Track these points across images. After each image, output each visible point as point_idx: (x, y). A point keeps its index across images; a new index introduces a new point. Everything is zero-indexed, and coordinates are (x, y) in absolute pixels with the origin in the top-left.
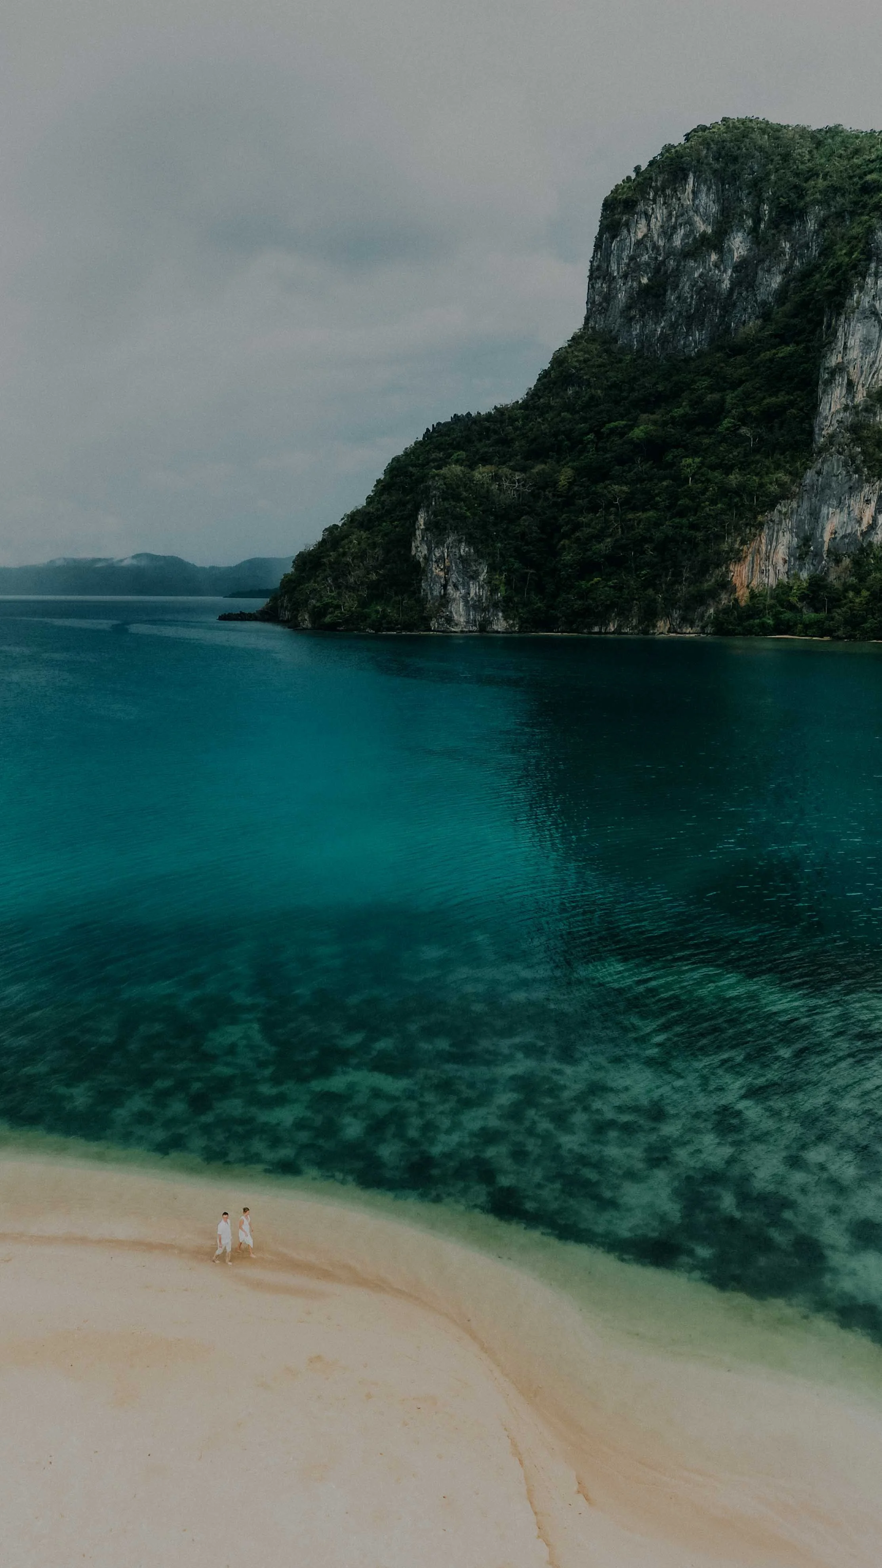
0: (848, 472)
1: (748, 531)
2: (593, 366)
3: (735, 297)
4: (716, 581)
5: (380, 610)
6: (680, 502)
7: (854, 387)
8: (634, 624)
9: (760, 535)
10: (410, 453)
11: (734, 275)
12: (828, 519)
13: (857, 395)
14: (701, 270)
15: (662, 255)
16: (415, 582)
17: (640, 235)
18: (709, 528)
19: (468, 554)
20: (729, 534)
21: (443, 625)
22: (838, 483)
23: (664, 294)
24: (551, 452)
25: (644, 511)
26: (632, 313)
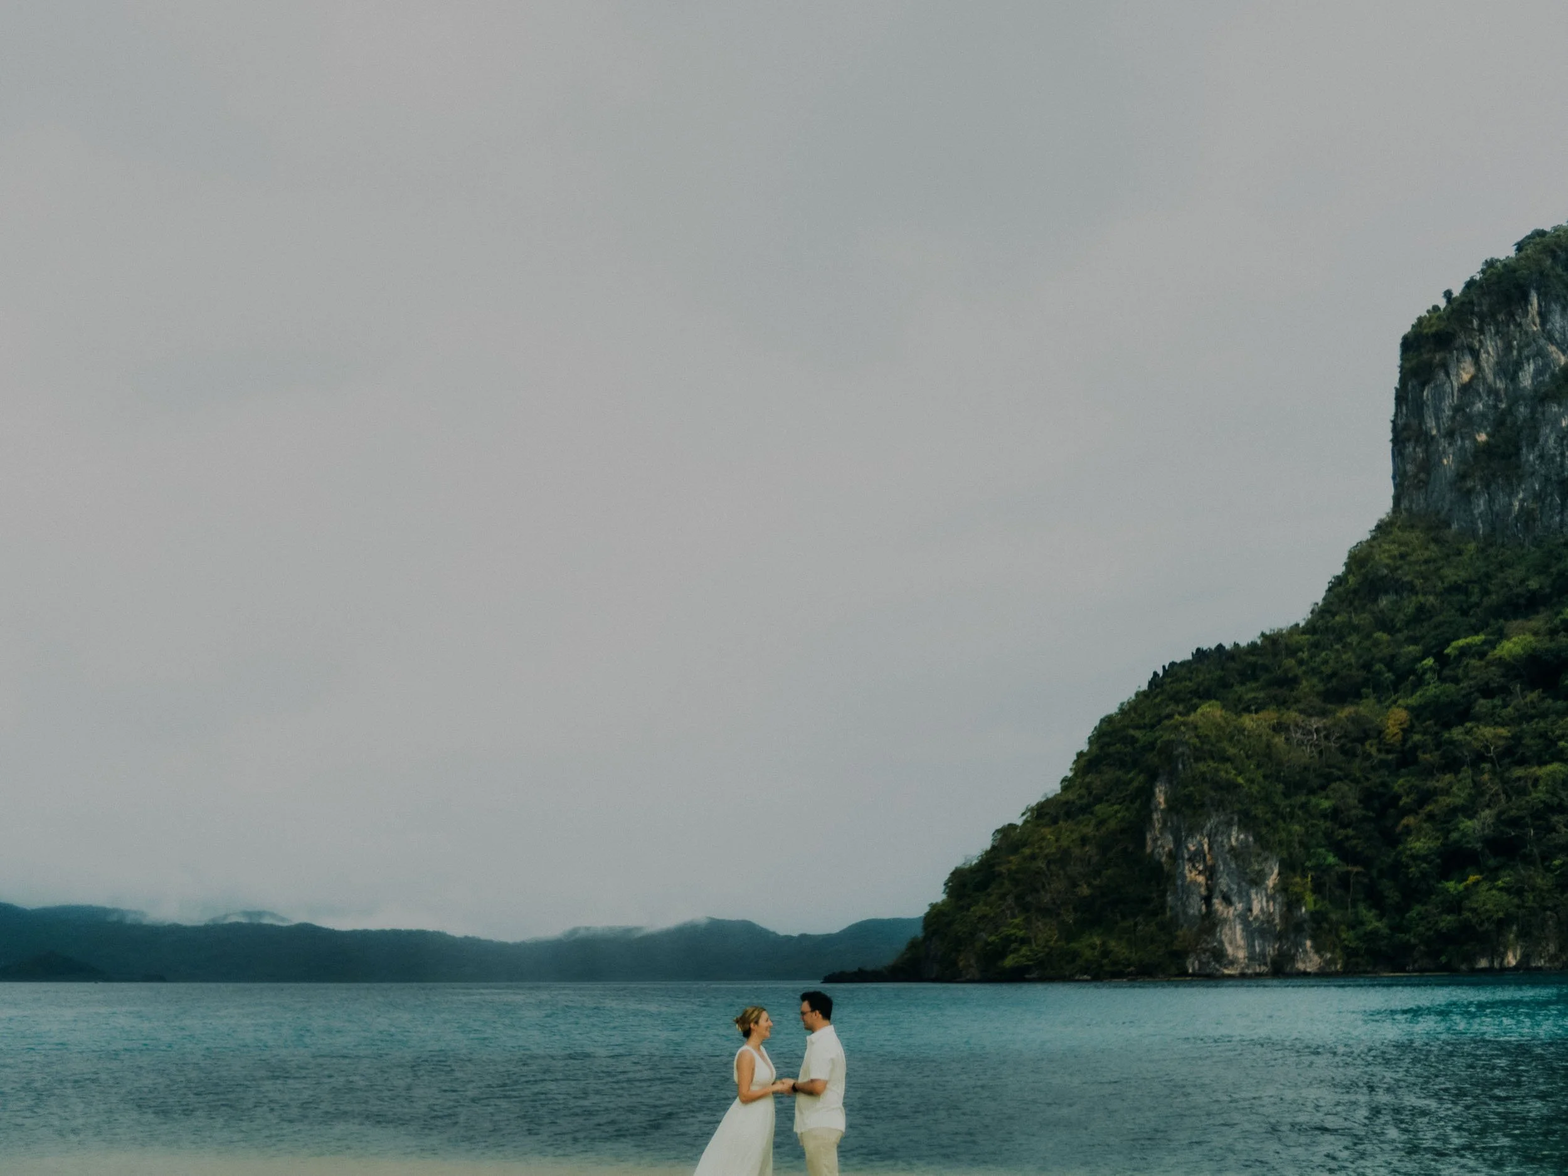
2: (1416, 562)
5: (1098, 942)
10: (1129, 710)
15: (1505, 401)
16: (1155, 896)
17: (1466, 377)
19: (1245, 845)
23: (1518, 454)
24: (1364, 690)
25: (1542, 763)
26: (1469, 484)
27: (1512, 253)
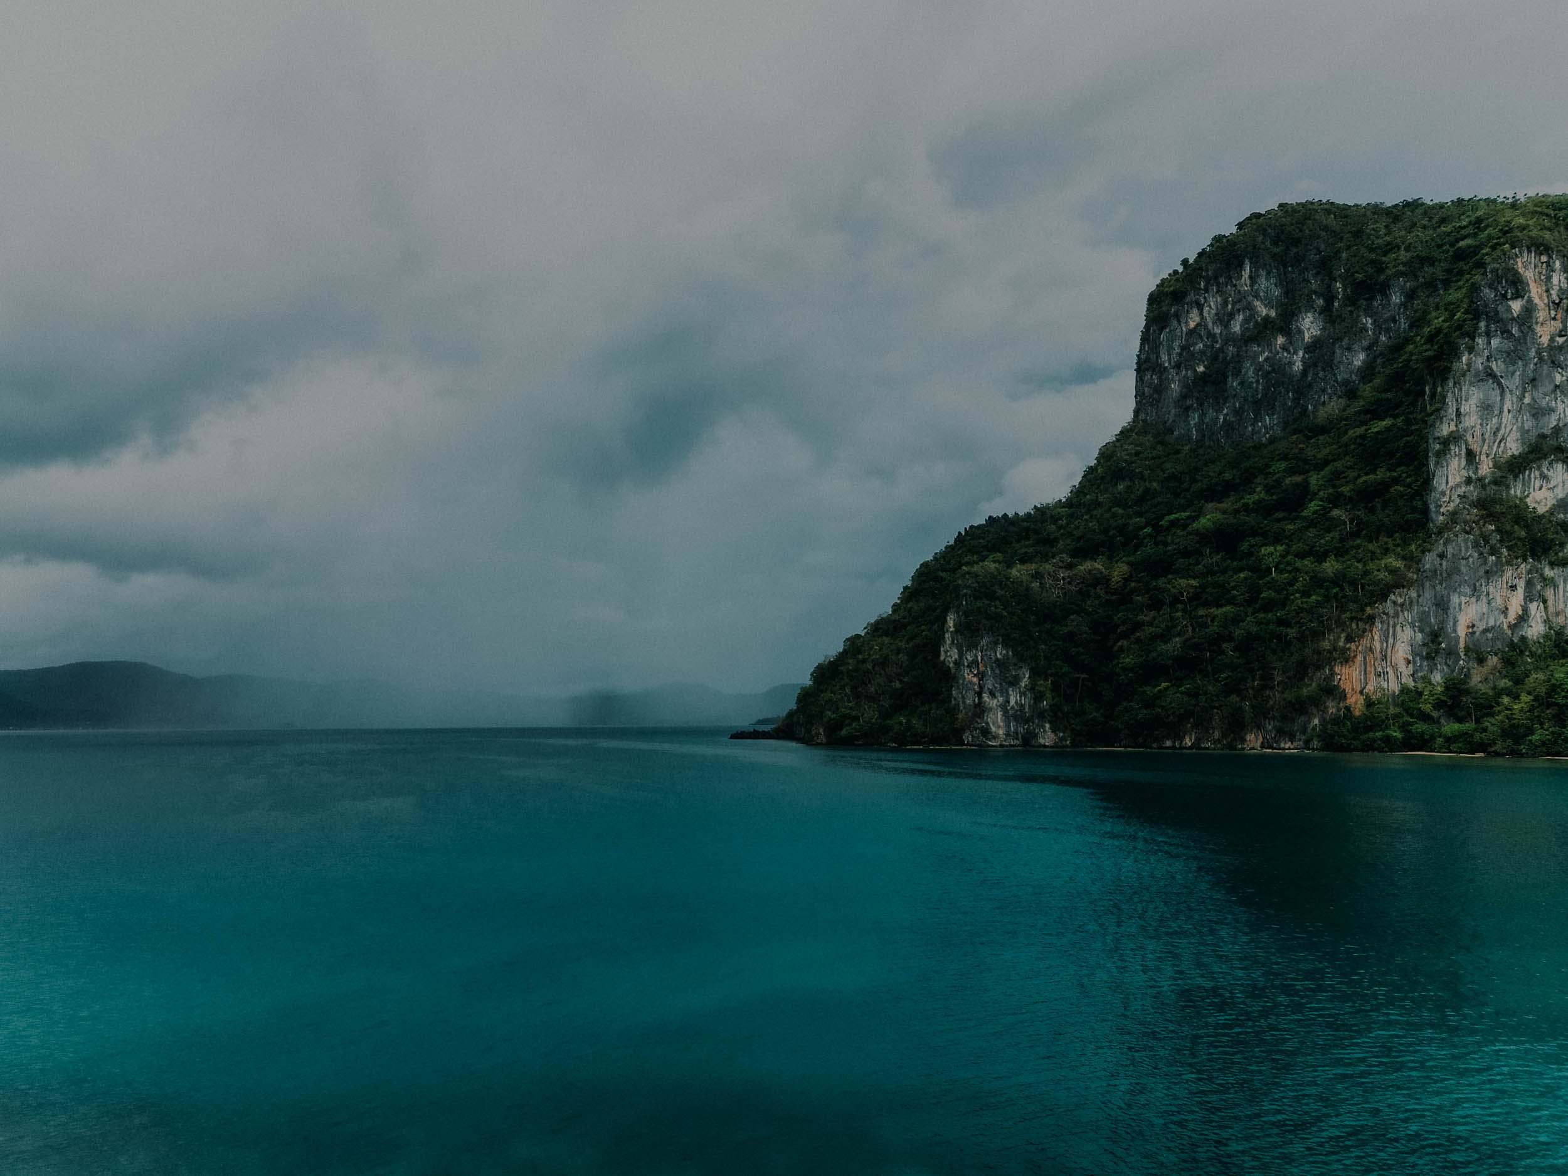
0: (1481, 554)
1: (1354, 626)
2: (1146, 459)
3: (1310, 378)
4: (1319, 685)
5: (904, 721)
6: (1262, 596)
7: (1475, 457)
8: (1216, 738)
9: (1371, 631)
10: (940, 558)
11: (1307, 356)
12: (1460, 609)
13: (1481, 466)
14: (1267, 354)
15: (1220, 341)
16: (944, 690)
17: (1192, 325)
18: (1303, 623)
19: (1006, 657)
20: (1330, 630)
21: (978, 738)
22: (1469, 566)
23: (1225, 381)
24: (1101, 549)
25: (1219, 606)
26: (1189, 402)
27: (1234, 230)
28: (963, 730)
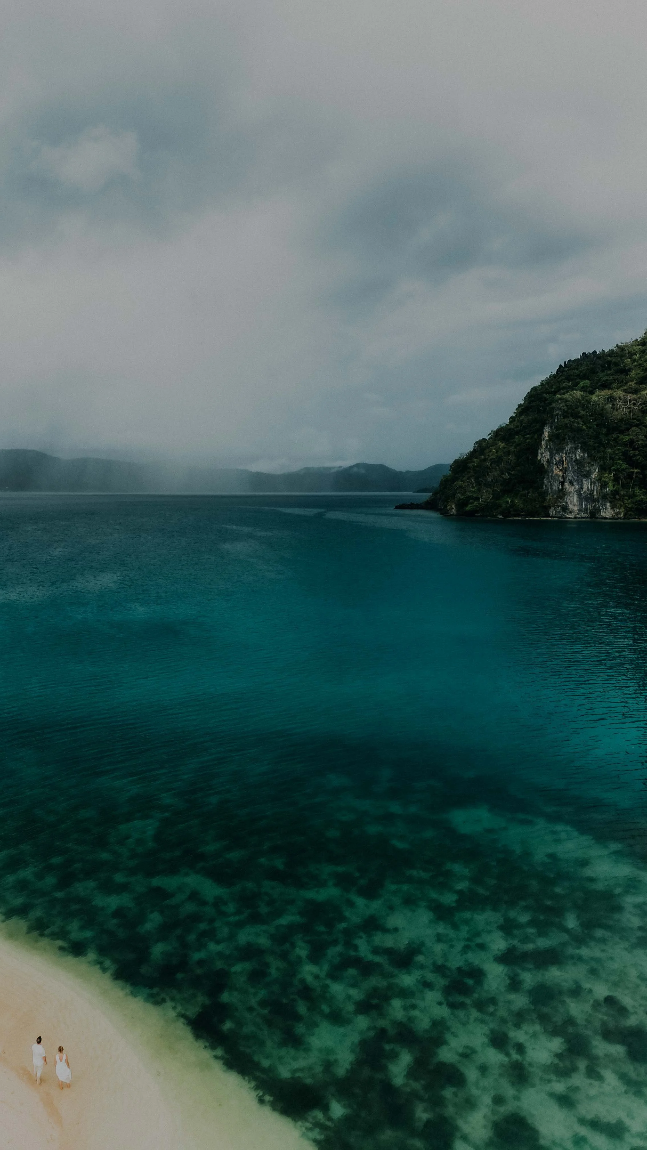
5: (510, 501)
10: (546, 384)
16: (538, 480)
21: (559, 512)
28: (549, 507)
